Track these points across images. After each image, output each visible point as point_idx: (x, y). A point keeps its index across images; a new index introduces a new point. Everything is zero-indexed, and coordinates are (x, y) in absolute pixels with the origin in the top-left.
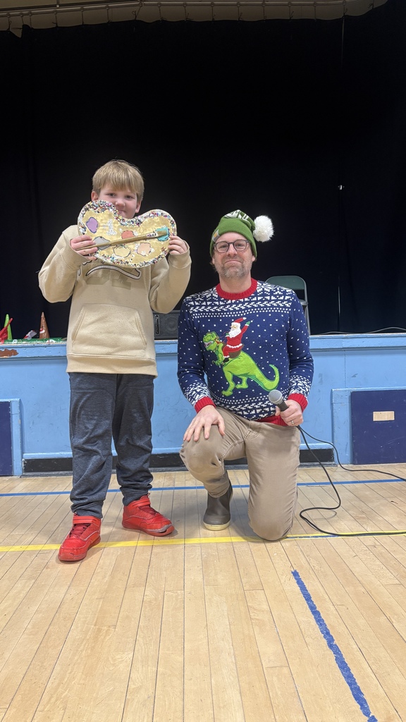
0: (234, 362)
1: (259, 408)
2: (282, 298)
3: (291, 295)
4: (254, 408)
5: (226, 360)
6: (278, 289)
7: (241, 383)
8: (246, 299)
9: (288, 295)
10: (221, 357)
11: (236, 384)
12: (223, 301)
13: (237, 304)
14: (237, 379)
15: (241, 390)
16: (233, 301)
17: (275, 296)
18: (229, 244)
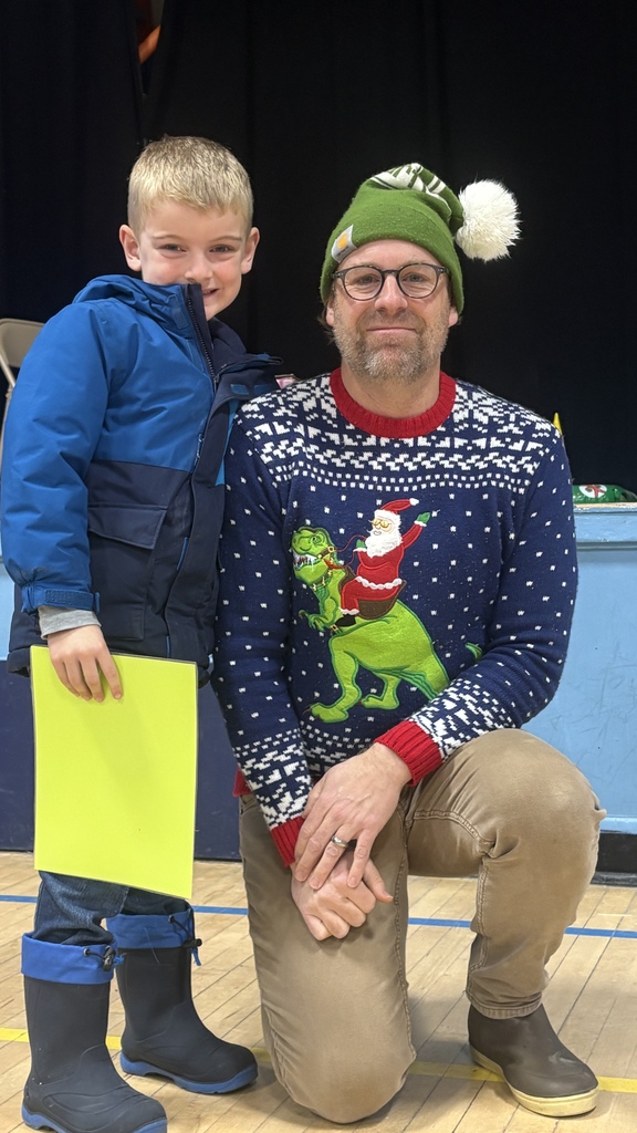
0: (368, 630)
2: (518, 446)
3: (545, 442)
5: (348, 621)
6: (512, 418)
7: (379, 693)
8: (422, 441)
9: (538, 440)
10: (333, 609)
11: (365, 693)
12: (352, 435)
13: (395, 454)
14: (368, 680)
15: (376, 711)
16: (384, 441)
17: (501, 437)
18: (383, 274)
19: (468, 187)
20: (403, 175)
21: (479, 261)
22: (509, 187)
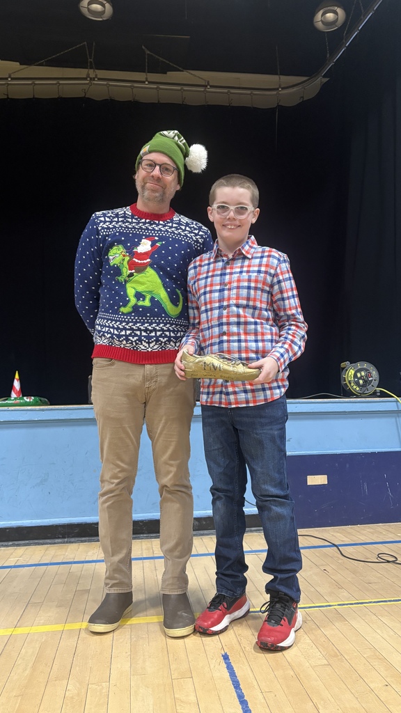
0: (138, 277)
1: (159, 331)
2: (197, 232)
3: (206, 233)
4: (155, 330)
5: (131, 275)
6: (195, 223)
7: (144, 300)
8: (161, 222)
9: (203, 232)
10: (126, 271)
11: (138, 300)
12: (136, 219)
13: (152, 224)
14: (139, 296)
15: (143, 307)
16: (147, 221)
17: (190, 228)
18: (156, 164)
19: (194, 145)
20: (172, 133)
21: (191, 171)
22: (207, 149)
